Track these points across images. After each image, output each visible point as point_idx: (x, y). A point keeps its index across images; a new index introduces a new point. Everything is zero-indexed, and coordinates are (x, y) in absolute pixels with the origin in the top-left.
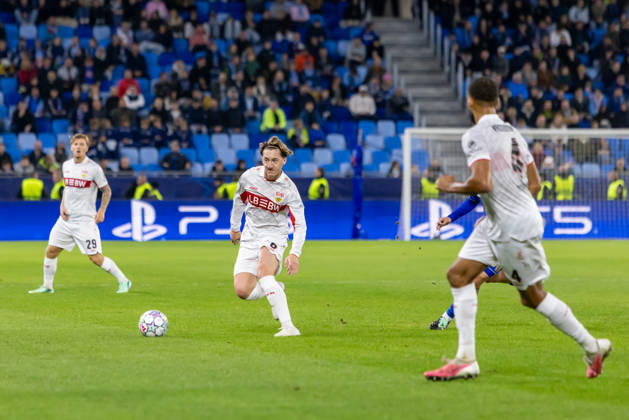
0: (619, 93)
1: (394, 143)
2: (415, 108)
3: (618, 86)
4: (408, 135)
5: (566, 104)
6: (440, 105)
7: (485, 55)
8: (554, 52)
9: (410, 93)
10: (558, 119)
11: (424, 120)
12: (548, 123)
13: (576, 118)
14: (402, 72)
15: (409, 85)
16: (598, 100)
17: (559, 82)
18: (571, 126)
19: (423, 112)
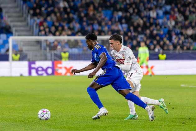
0: (85, 24)
1: (6, 42)
2: (13, 30)
3: (84, 21)
4: (11, 39)
5: (66, 28)
6: (22, 28)
7: (38, 11)
8: (62, 10)
9: (11, 24)
10: (64, 33)
11: (17, 33)
12: (60, 34)
13: (70, 33)
14: (9, 17)
15: (11, 21)
16: (77, 26)
17: (64, 20)
18: (68, 35)
19: (16, 31)
